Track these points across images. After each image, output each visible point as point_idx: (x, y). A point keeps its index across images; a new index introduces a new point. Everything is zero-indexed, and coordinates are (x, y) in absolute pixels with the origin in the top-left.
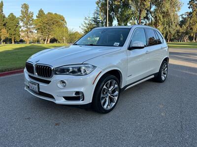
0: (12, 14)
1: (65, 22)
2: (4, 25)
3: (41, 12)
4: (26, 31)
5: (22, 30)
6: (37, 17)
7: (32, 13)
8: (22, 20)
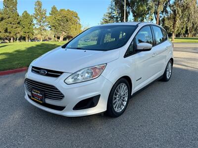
0: (25, 12)
1: (79, 19)
2: (19, 23)
3: (54, 8)
4: (40, 29)
5: (35, 28)
6: (50, 14)
7: (45, 11)
8: (36, 18)
